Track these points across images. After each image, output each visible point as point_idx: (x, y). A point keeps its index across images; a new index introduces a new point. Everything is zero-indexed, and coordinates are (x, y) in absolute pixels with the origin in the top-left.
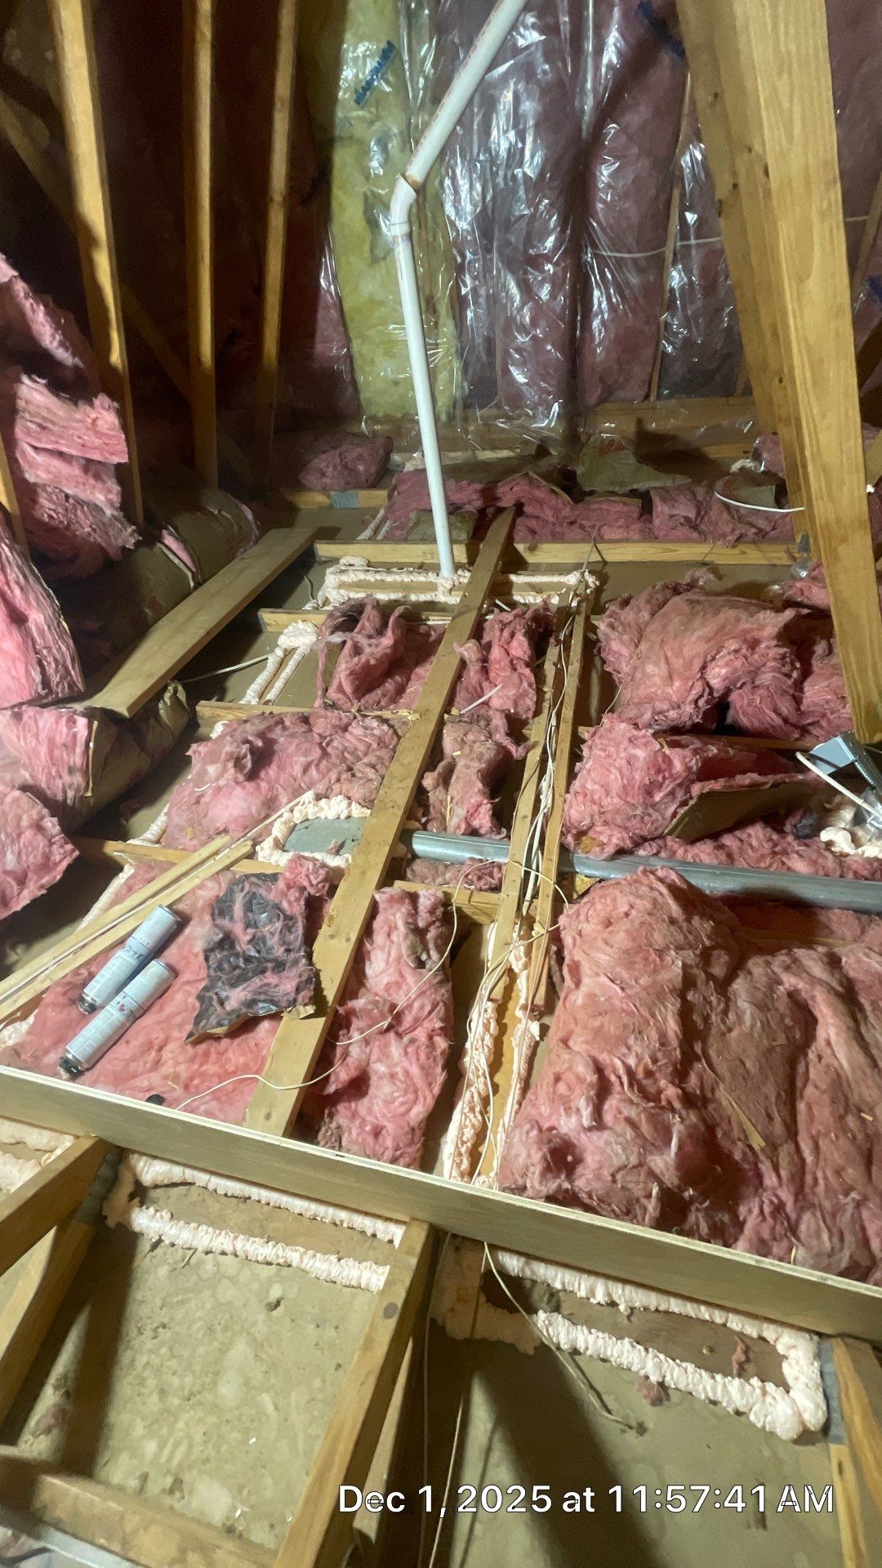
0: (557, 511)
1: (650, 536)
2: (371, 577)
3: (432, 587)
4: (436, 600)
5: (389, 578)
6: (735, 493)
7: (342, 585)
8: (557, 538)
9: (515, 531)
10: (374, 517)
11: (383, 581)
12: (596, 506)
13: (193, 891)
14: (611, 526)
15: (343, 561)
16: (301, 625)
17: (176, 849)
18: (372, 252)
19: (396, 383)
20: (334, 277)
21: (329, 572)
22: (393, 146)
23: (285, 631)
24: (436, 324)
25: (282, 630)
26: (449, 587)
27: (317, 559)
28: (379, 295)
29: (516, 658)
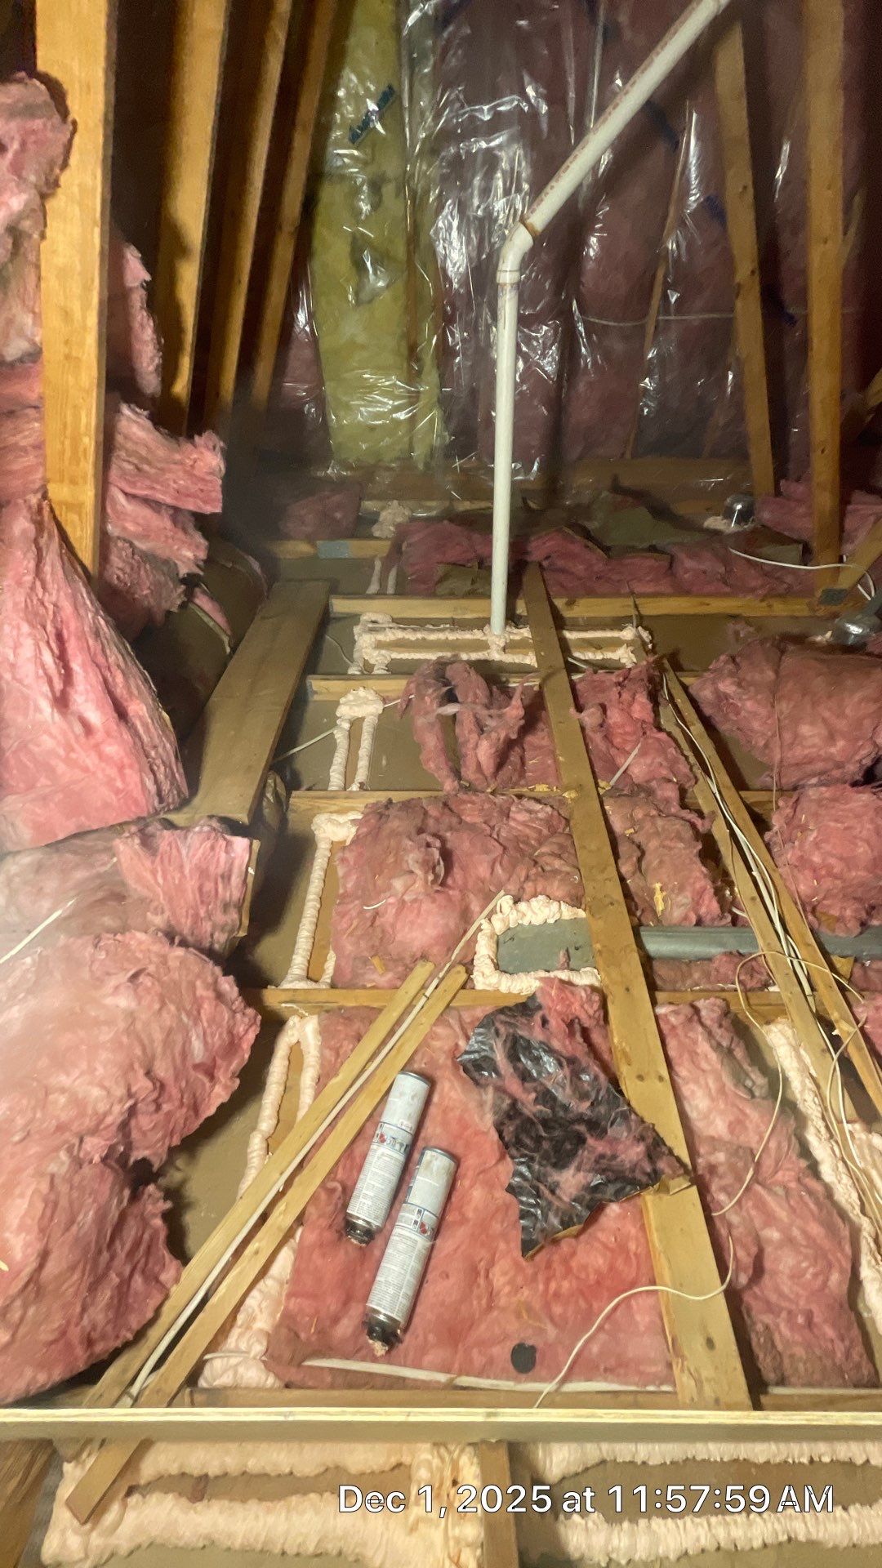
0: (590, 567)
1: (682, 591)
2: (410, 636)
3: (483, 646)
4: (491, 658)
5: (433, 637)
7: (379, 645)
8: (591, 593)
9: (549, 586)
10: (372, 567)
11: (424, 639)
12: (629, 561)
13: (425, 1043)
14: (640, 580)
15: (364, 618)
16: (362, 692)
17: (364, 987)
18: (357, 294)
19: (373, 428)
20: (311, 316)
21: (357, 630)
22: (388, 190)
23: (342, 700)
24: (419, 373)
25: (335, 699)
26: (502, 645)
27: (332, 615)
28: (361, 338)
29: (644, 722)
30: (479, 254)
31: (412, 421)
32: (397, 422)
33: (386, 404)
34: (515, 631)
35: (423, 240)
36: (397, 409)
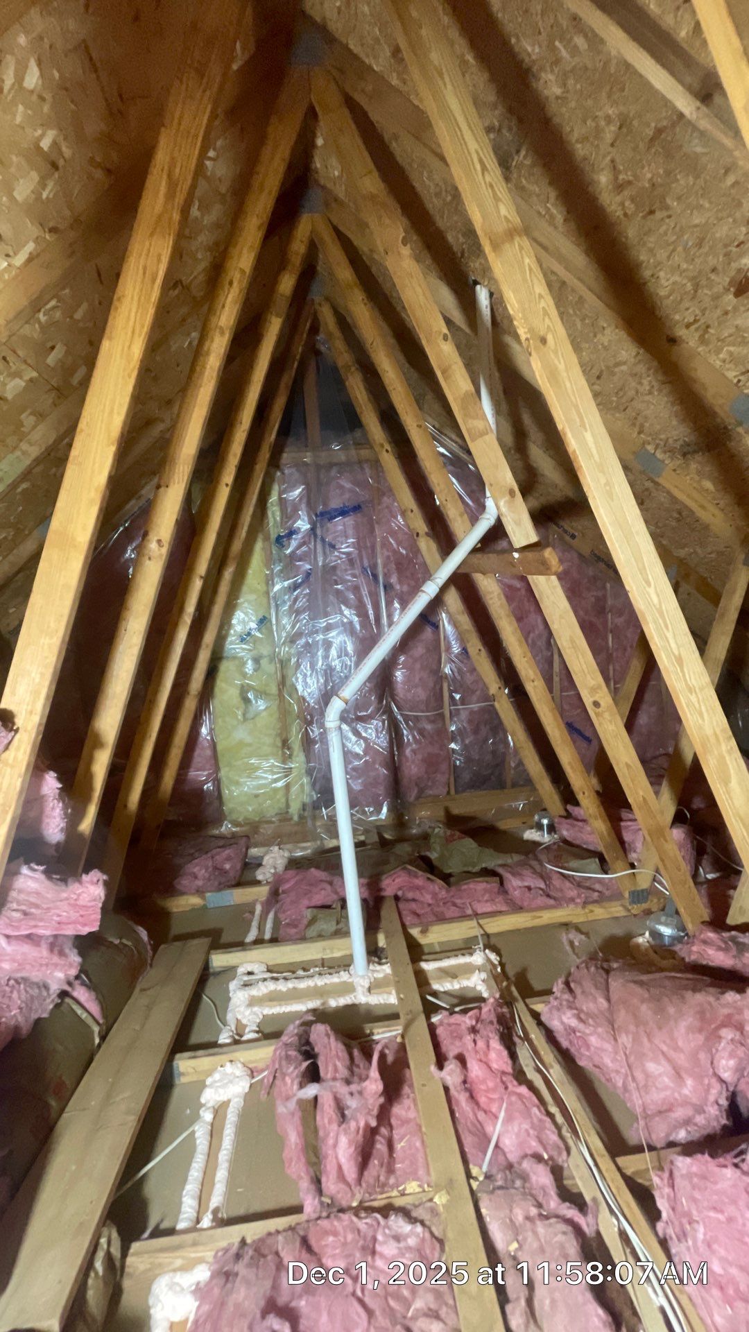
0: (435, 895)
2: (282, 986)
3: (348, 988)
4: (357, 1002)
5: (302, 985)
6: (566, 865)
7: (253, 1002)
8: (442, 919)
9: (403, 917)
10: (252, 913)
11: (294, 988)
12: (465, 887)
14: (479, 901)
15: (241, 970)
16: (229, 1068)
18: (244, 715)
19: (257, 796)
20: (211, 730)
21: (232, 986)
22: (264, 662)
23: (209, 1081)
24: (290, 756)
25: (202, 1078)
26: (367, 985)
27: (211, 970)
28: (248, 739)
29: (504, 1073)
30: (326, 687)
31: (287, 787)
32: (276, 790)
33: (266, 778)
34: (378, 967)
35: (288, 683)
36: (276, 781)
